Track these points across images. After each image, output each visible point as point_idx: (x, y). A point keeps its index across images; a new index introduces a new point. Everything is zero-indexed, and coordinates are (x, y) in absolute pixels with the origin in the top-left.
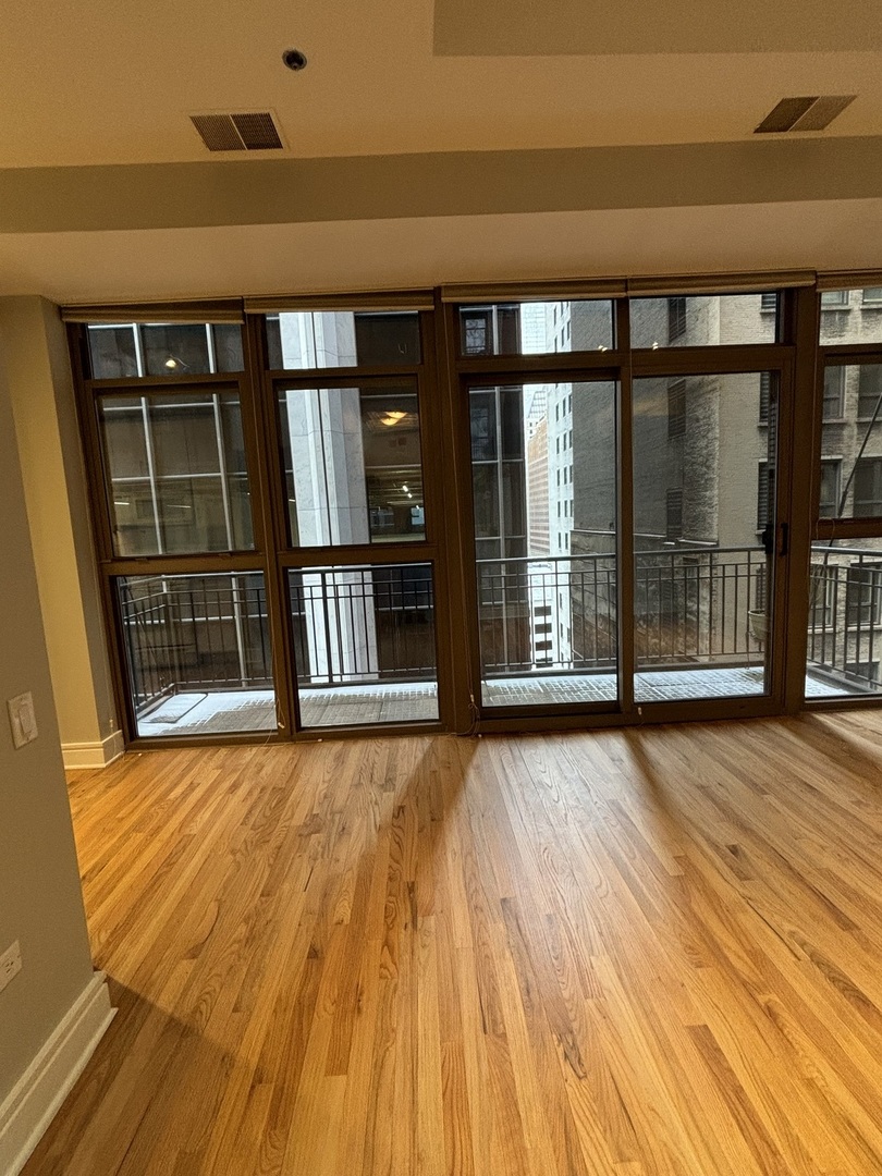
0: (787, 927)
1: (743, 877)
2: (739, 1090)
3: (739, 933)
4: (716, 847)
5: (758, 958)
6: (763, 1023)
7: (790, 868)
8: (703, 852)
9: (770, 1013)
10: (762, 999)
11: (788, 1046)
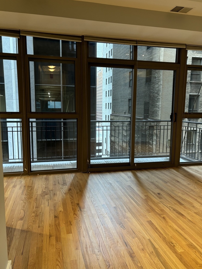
0: (169, 205)
1: (160, 198)
2: (156, 228)
3: (158, 207)
4: (155, 193)
5: (162, 210)
6: (162, 219)
7: (171, 196)
8: (151, 194)
9: (164, 218)
10: (162, 216)
11: (167, 222)
